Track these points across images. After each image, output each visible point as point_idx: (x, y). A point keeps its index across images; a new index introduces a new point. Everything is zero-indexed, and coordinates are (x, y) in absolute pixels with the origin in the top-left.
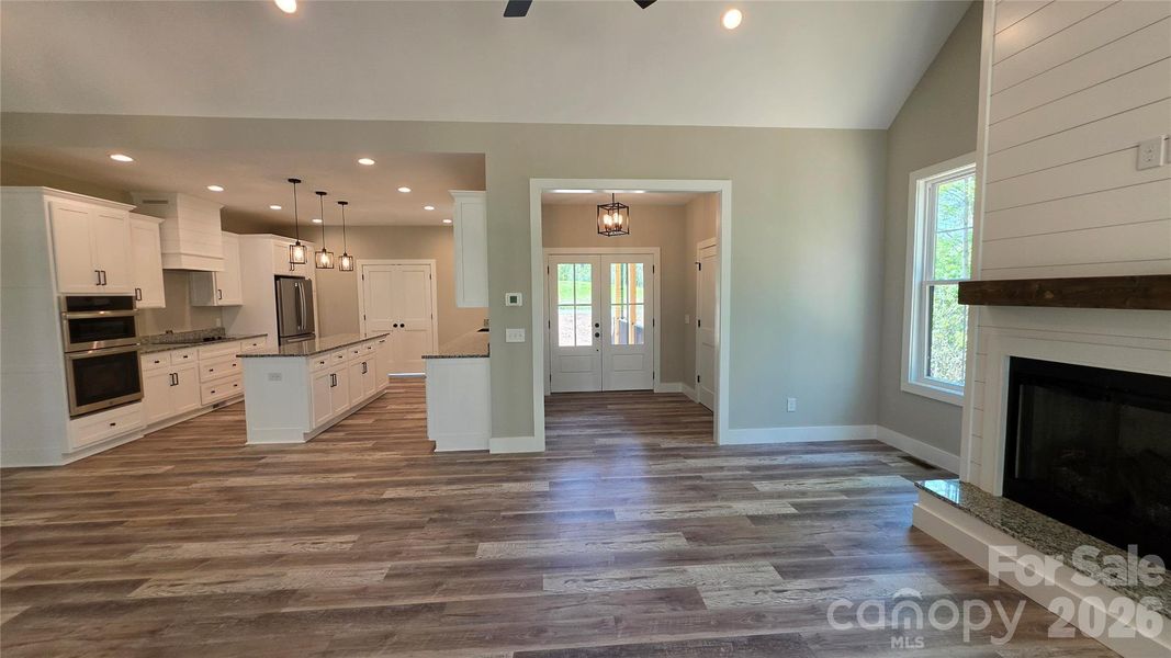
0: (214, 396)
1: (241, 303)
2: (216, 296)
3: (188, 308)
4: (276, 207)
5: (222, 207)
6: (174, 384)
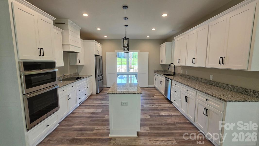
0: (81, 99)
1: (84, 64)
2: (78, 62)
3: (69, 66)
4: (99, 29)
5: (81, 28)
6: (69, 99)
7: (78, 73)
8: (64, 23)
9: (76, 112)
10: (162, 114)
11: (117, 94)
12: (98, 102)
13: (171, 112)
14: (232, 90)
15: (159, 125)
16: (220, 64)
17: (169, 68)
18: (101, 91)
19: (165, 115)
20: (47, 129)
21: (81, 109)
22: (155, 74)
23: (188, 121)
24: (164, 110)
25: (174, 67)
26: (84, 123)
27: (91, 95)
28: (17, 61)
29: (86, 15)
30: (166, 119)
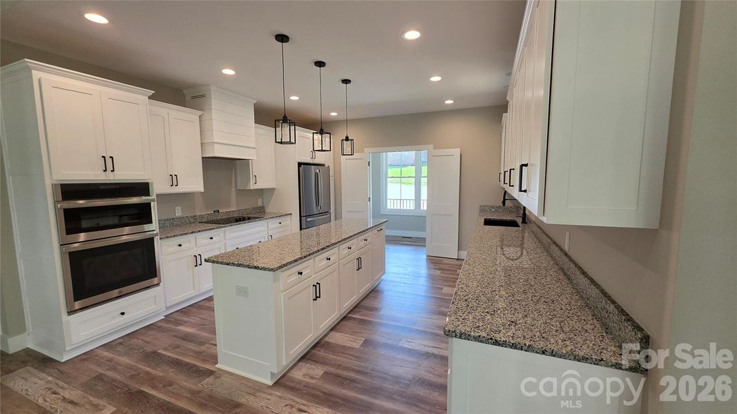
1: (275, 187)
2: (252, 181)
4: (295, 98)
7: (262, 207)
8: (204, 96)
10: (406, 345)
17: (504, 199)
19: (410, 351)
20: (120, 319)
28: (48, 184)
29: (229, 72)
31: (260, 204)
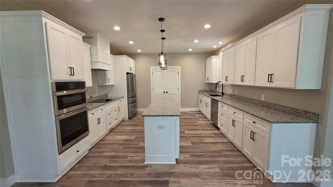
0: (111, 125)
1: (114, 84)
2: (107, 81)
3: (97, 86)
4: (131, 42)
5: (111, 42)
6: (99, 123)
7: (107, 94)
8: (92, 37)
9: (106, 138)
10: (206, 141)
11: (153, 116)
12: (131, 129)
13: (217, 139)
14: (284, 112)
15: (201, 152)
16: (268, 82)
17: (216, 87)
18: (134, 116)
19: (210, 143)
20: (77, 154)
21: (111, 136)
22: (200, 94)
23: (235, 149)
24: (208, 136)
25: (223, 87)
26: (116, 150)
27: (123, 121)
28: (50, 81)
29: (117, 28)
30: (210, 147)
31: (106, 93)
